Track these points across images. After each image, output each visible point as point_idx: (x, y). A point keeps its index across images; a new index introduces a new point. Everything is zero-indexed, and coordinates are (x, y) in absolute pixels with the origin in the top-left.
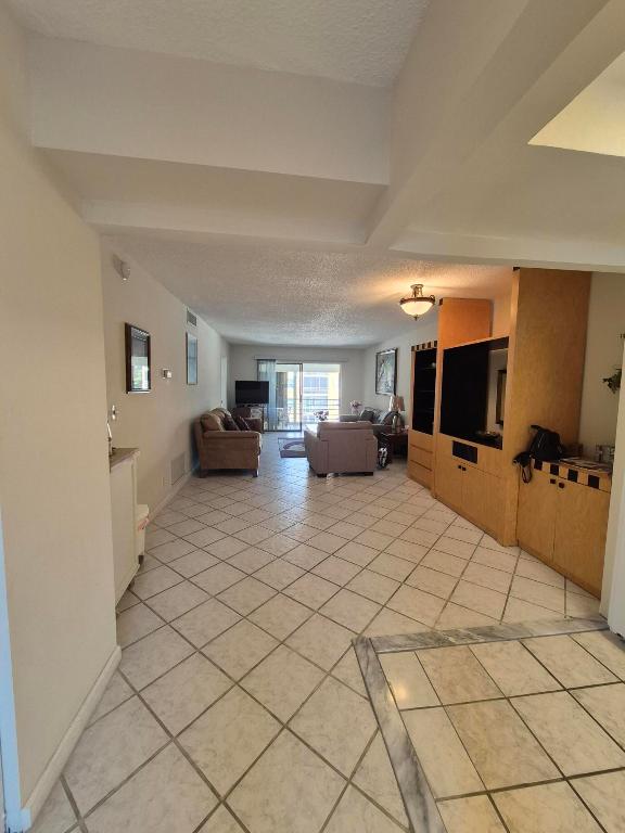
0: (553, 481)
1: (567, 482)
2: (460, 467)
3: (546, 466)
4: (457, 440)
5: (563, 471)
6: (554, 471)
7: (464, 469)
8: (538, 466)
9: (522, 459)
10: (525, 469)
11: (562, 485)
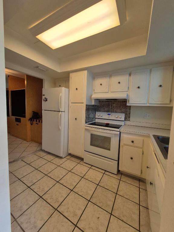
0: (36, 123)
1: (39, 123)
2: (17, 125)
3: (35, 120)
4: (16, 117)
5: (38, 121)
6: (36, 121)
7: (18, 125)
8: (34, 121)
9: (31, 119)
10: (31, 122)
11: (38, 124)
